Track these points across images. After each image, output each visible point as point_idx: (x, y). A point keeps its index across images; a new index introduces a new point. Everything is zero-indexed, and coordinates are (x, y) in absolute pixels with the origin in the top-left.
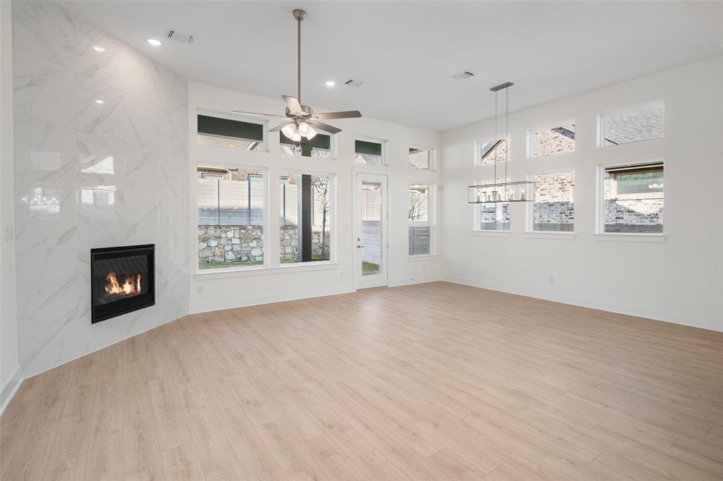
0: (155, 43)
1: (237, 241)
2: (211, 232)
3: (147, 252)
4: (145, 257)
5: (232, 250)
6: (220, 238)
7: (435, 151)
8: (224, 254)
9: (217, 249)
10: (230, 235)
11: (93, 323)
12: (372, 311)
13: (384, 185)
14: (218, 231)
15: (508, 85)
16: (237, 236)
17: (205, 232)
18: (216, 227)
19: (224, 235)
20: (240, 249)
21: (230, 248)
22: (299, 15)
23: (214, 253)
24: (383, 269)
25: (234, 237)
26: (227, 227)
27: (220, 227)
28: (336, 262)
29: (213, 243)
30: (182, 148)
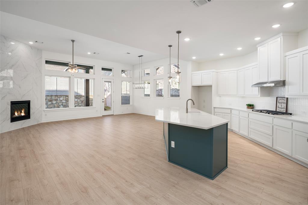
0: (31, 43)
1: (64, 101)
2: (53, 98)
3: (28, 103)
4: (27, 104)
5: (62, 105)
6: (57, 100)
7: (131, 71)
8: (59, 106)
9: (56, 104)
10: (61, 99)
11: (11, 122)
12: (108, 122)
13: (112, 82)
14: (56, 97)
15: (142, 56)
16: (64, 99)
17: (51, 98)
18: (55, 96)
19: (59, 99)
20: (65, 104)
21: (61, 104)
22: (73, 41)
23: (54, 106)
24: (112, 108)
25: (63, 100)
26: (60, 96)
27: (57, 96)
28: (95, 107)
29: (54, 102)
30: (40, 71)
